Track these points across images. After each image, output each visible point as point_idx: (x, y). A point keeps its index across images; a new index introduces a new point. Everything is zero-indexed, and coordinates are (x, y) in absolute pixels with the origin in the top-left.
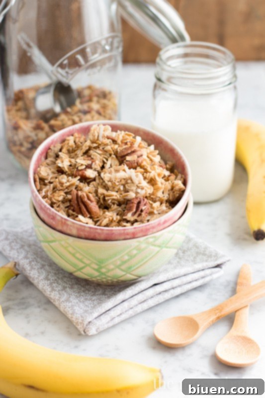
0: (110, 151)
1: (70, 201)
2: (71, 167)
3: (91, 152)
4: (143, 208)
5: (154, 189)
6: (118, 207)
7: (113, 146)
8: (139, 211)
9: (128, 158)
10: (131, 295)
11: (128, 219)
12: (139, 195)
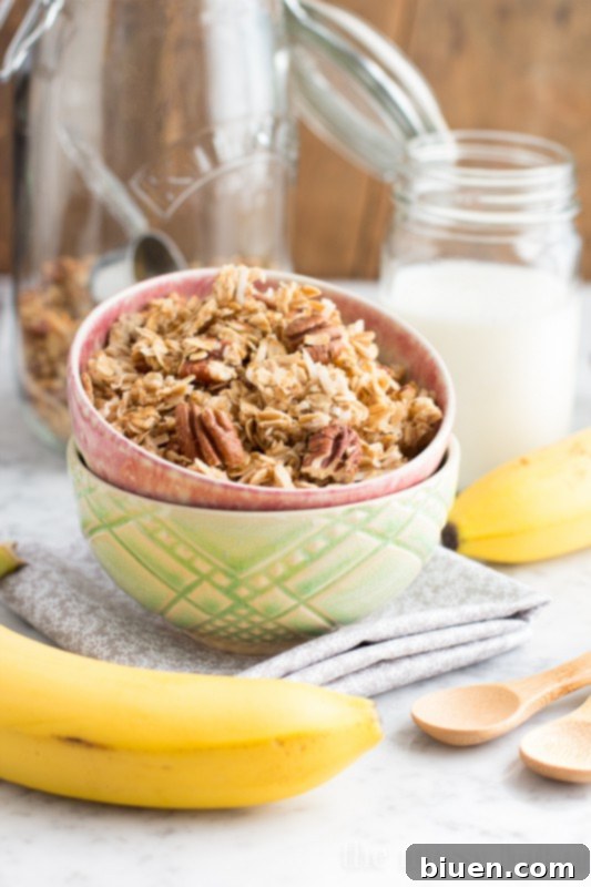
0: (262, 324)
1: (171, 431)
2: (171, 359)
3: (218, 327)
4: (350, 450)
5: (371, 414)
6: (287, 448)
7: (270, 313)
8: (338, 457)
9: (309, 339)
11: (314, 474)
12: (337, 422)
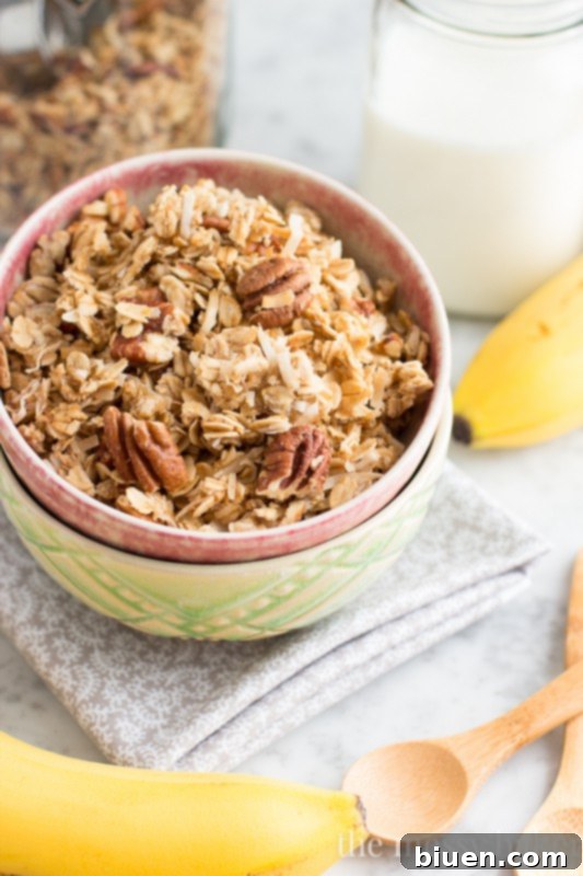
0: (213, 271)
1: (100, 431)
2: (102, 323)
3: (159, 270)
4: (314, 462)
5: (344, 395)
6: (241, 455)
7: (221, 254)
8: (301, 473)
9: (269, 302)
10: (276, 682)
11: (271, 496)
12: (300, 422)
